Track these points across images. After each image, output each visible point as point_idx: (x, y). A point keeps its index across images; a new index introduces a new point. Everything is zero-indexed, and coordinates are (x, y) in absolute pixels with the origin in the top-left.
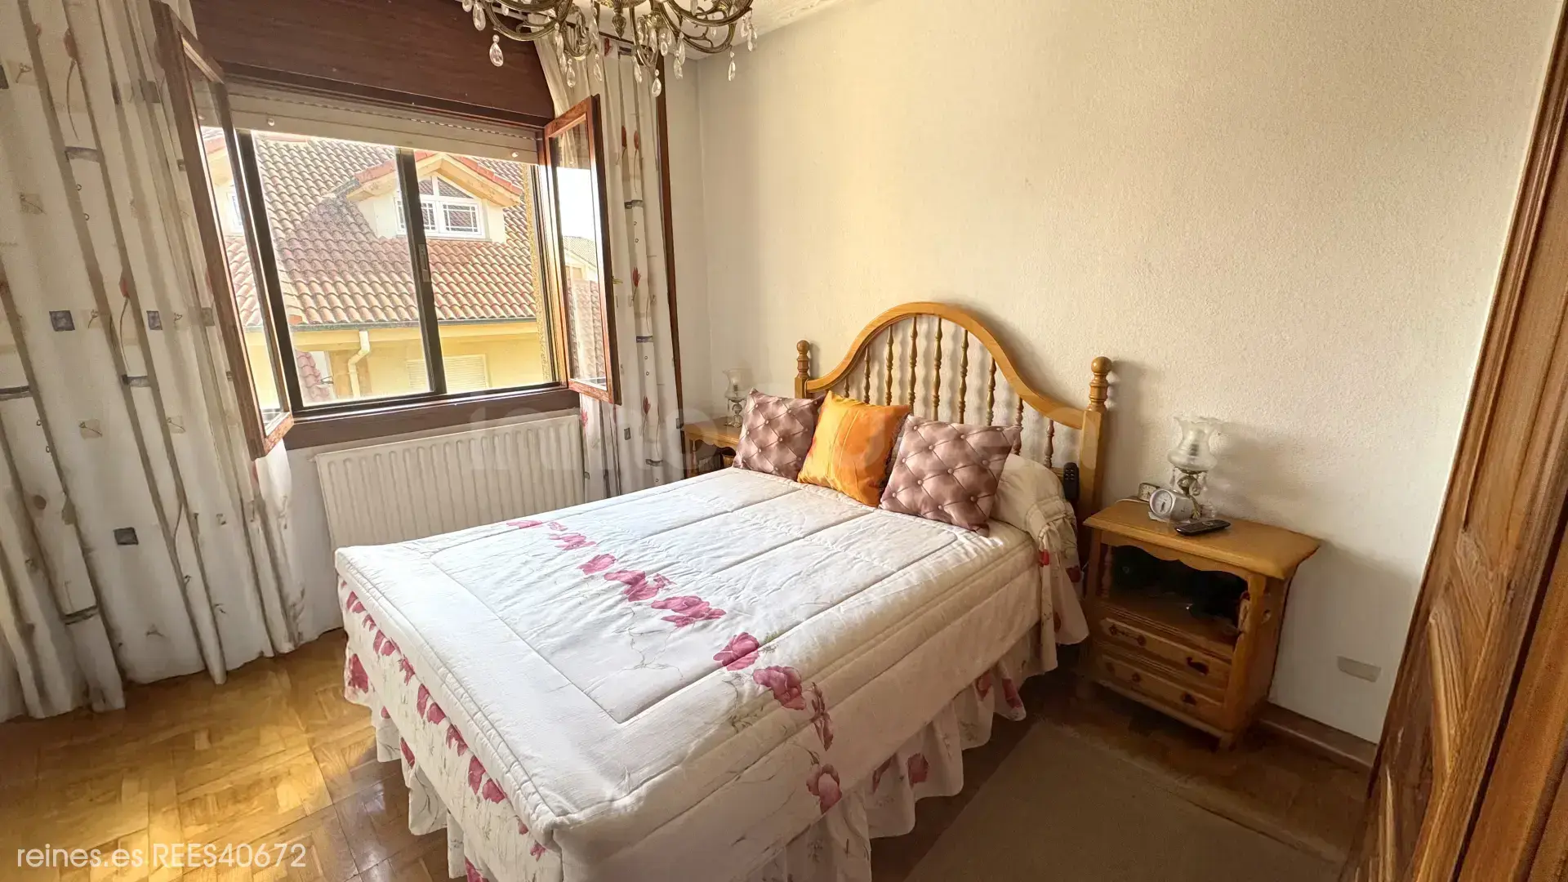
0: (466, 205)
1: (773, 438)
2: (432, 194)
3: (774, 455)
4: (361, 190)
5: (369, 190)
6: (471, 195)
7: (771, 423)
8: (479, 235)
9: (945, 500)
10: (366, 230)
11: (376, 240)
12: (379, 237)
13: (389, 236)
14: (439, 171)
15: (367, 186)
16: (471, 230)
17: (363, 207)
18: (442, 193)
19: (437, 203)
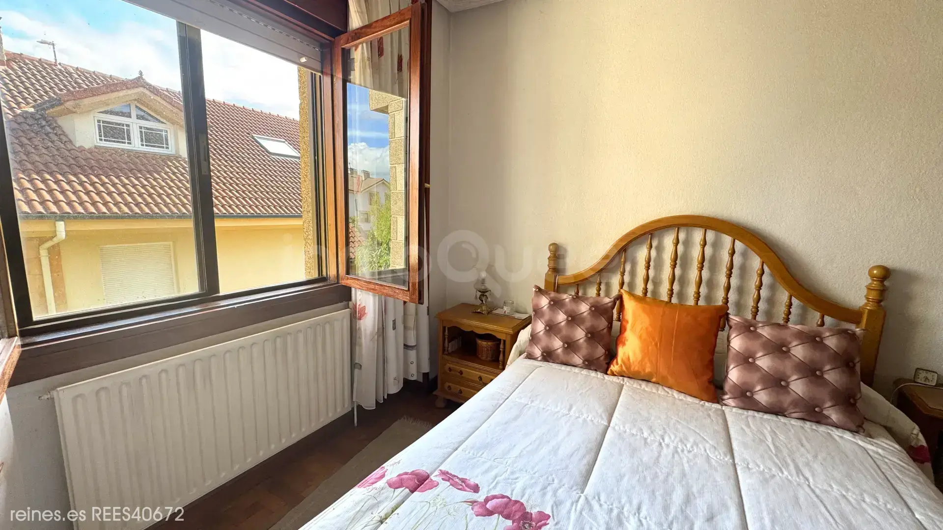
0: (161, 128)
1: (580, 334)
2: (131, 117)
3: (584, 350)
4: (62, 107)
5: (71, 108)
6: (164, 121)
7: (574, 319)
8: (171, 151)
9: (824, 402)
10: (64, 139)
11: (74, 148)
12: (77, 146)
13: (87, 145)
14: (138, 100)
15: (69, 105)
16: (163, 147)
17: (64, 122)
18: (139, 117)
19: (134, 125)
